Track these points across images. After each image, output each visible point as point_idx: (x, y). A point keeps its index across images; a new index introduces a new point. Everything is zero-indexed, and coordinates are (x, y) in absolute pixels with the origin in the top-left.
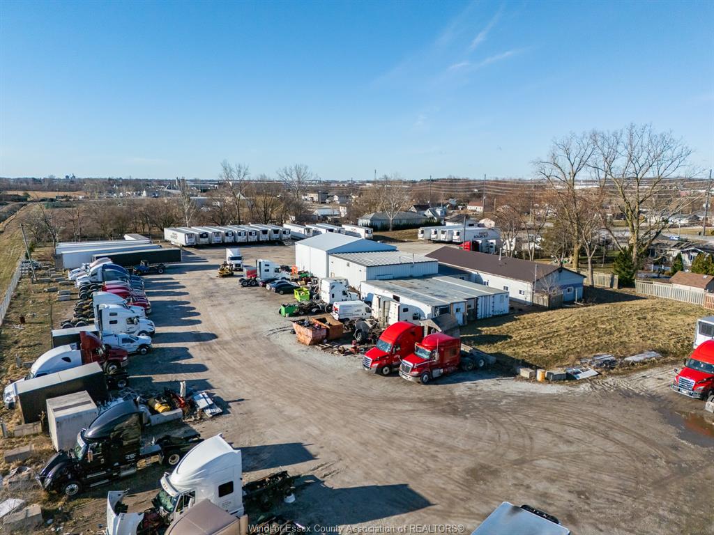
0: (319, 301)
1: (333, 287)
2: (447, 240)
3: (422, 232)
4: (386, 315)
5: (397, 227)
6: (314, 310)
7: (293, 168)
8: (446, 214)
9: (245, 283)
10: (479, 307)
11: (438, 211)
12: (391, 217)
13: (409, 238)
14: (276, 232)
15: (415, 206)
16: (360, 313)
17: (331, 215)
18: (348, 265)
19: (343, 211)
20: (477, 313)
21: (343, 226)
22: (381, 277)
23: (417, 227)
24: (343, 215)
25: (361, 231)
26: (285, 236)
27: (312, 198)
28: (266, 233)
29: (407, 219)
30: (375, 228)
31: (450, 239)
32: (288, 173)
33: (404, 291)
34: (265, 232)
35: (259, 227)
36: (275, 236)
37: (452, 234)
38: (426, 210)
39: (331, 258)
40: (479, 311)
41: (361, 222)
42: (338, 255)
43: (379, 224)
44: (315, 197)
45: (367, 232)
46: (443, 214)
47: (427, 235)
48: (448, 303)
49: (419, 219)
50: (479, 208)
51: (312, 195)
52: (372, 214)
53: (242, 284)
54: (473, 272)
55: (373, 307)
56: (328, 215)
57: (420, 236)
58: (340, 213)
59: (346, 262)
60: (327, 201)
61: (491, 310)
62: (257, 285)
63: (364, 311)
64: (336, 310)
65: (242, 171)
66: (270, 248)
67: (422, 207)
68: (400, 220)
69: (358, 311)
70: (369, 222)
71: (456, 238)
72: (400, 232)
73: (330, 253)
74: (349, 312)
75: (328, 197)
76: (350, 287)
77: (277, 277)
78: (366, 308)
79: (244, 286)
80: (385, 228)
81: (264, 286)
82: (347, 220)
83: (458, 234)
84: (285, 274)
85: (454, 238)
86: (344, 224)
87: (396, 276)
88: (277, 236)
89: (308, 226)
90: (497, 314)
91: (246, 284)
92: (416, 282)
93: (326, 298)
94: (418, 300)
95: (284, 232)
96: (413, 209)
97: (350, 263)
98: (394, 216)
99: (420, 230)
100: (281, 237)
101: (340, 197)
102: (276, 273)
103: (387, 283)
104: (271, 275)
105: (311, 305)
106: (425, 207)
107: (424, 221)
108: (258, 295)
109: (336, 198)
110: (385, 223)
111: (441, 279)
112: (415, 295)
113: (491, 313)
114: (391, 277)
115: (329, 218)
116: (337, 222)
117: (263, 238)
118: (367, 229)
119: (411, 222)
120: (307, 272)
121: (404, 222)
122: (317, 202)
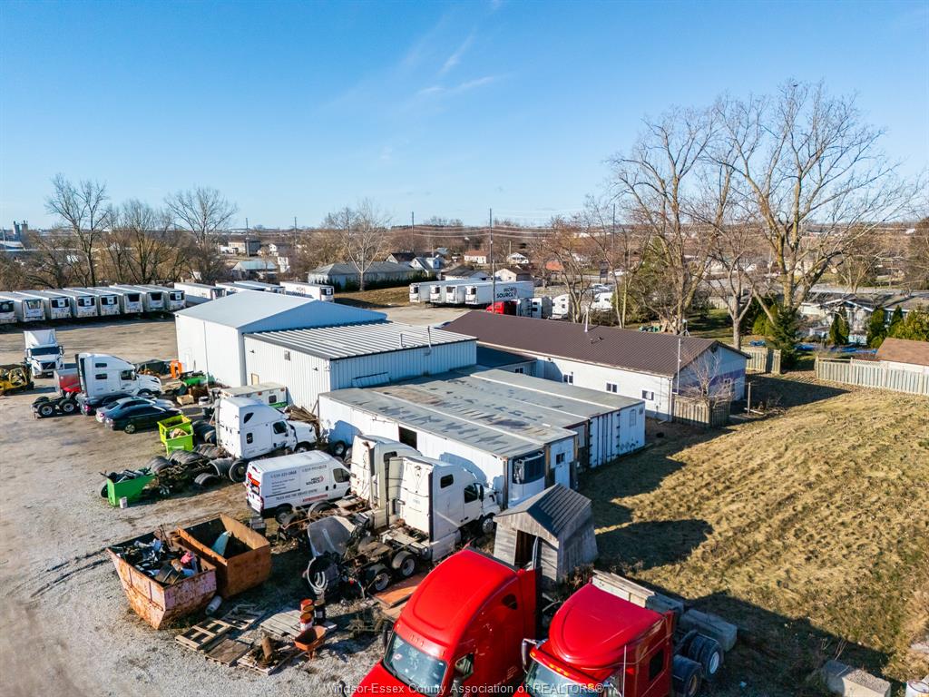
0: (215, 452)
1: (248, 417)
2: (456, 302)
3: (416, 290)
4: (392, 494)
5: (371, 286)
6: (200, 479)
7: (194, 193)
8: (442, 265)
9: (47, 409)
10: (593, 441)
11: (430, 262)
12: (361, 270)
13: (394, 300)
14: (156, 296)
15: (395, 255)
16: (320, 487)
17: (264, 270)
18: (288, 357)
19: (284, 264)
20: (590, 455)
21: (282, 284)
22: (365, 381)
23: (407, 283)
24: (283, 270)
25: (314, 292)
26: (173, 304)
27: (236, 249)
28: (137, 300)
29: (386, 273)
30: (338, 289)
31: (461, 300)
32: (186, 201)
33: (424, 414)
34: (134, 298)
35: (121, 290)
36: (155, 305)
37: (465, 293)
38: (411, 260)
39: (249, 342)
40: (593, 450)
41: (312, 277)
42: (263, 335)
43: (342, 280)
44: (242, 247)
45: (324, 292)
46: (438, 266)
47: (423, 295)
48: (538, 443)
49: (404, 272)
50: (480, 258)
51: (237, 245)
52: (330, 267)
53: (40, 412)
54: (539, 358)
55: (354, 469)
56: (259, 270)
57: (413, 296)
58: (279, 266)
59: (283, 350)
60: (260, 252)
61: (615, 444)
62: (77, 411)
63: (330, 479)
64: (254, 484)
65: (94, 194)
66: (142, 327)
67: (406, 257)
68: (375, 274)
69: (315, 481)
70: (326, 277)
71: (470, 298)
72: (377, 291)
73: (246, 331)
74: (290, 486)
75: (261, 246)
76: (295, 408)
77: (127, 389)
78: (336, 471)
79: (44, 417)
80: (353, 287)
81: (92, 413)
82: (289, 277)
83: (474, 291)
84: (148, 381)
85: (467, 299)
86: (284, 281)
87: (395, 376)
88: (160, 304)
89: (218, 286)
90: (625, 451)
91: (50, 411)
92: (441, 388)
93: (232, 443)
94: (464, 440)
95: (173, 297)
96: (392, 259)
97: (293, 353)
98: (367, 267)
99: (412, 287)
100: (166, 305)
101: (278, 246)
102: (126, 382)
103: (379, 396)
104: (114, 385)
105: (192, 465)
106: (410, 257)
107: (412, 275)
108: (69, 438)
109: (273, 248)
110: (352, 278)
111: (490, 377)
112: (451, 426)
113: (615, 451)
114: (385, 378)
115: (261, 275)
116: (273, 279)
117: (130, 308)
118: (324, 287)
119: (392, 278)
120: (201, 374)
121: (382, 277)
122: (244, 255)
